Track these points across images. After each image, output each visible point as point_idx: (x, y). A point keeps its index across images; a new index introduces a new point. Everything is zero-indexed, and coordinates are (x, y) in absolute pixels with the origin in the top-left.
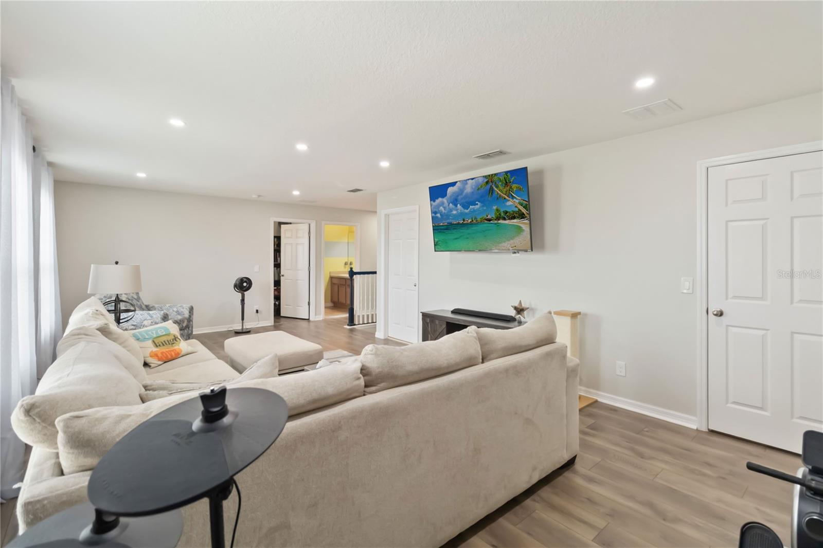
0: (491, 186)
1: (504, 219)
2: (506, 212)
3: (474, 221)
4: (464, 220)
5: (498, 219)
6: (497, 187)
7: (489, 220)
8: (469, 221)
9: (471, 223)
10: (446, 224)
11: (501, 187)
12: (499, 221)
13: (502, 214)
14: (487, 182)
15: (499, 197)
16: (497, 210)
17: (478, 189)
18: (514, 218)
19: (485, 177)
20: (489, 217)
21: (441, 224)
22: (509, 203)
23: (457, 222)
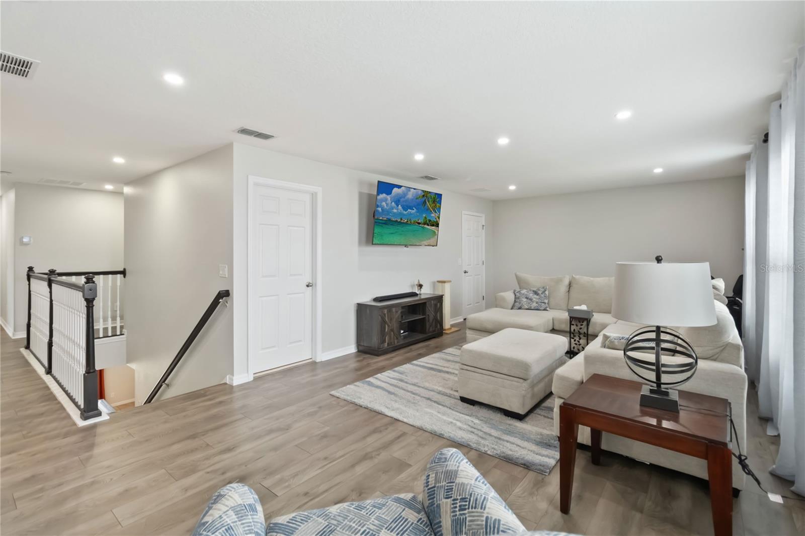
0: (425, 200)
1: (428, 225)
2: (430, 221)
3: (409, 222)
4: (401, 219)
5: (425, 224)
6: (429, 202)
7: (419, 223)
8: (405, 221)
9: (406, 223)
10: (385, 219)
11: (431, 203)
12: (425, 226)
13: (428, 222)
14: (423, 196)
15: (428, 209)
16: (425, 218)
17: (417, 199)
18: (433, 225)
19: (423, 191)
20: (419, 221)
21: (381, 218)
22: (433, 215)
23: (396, 219)
